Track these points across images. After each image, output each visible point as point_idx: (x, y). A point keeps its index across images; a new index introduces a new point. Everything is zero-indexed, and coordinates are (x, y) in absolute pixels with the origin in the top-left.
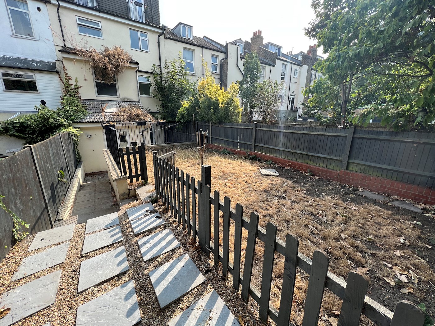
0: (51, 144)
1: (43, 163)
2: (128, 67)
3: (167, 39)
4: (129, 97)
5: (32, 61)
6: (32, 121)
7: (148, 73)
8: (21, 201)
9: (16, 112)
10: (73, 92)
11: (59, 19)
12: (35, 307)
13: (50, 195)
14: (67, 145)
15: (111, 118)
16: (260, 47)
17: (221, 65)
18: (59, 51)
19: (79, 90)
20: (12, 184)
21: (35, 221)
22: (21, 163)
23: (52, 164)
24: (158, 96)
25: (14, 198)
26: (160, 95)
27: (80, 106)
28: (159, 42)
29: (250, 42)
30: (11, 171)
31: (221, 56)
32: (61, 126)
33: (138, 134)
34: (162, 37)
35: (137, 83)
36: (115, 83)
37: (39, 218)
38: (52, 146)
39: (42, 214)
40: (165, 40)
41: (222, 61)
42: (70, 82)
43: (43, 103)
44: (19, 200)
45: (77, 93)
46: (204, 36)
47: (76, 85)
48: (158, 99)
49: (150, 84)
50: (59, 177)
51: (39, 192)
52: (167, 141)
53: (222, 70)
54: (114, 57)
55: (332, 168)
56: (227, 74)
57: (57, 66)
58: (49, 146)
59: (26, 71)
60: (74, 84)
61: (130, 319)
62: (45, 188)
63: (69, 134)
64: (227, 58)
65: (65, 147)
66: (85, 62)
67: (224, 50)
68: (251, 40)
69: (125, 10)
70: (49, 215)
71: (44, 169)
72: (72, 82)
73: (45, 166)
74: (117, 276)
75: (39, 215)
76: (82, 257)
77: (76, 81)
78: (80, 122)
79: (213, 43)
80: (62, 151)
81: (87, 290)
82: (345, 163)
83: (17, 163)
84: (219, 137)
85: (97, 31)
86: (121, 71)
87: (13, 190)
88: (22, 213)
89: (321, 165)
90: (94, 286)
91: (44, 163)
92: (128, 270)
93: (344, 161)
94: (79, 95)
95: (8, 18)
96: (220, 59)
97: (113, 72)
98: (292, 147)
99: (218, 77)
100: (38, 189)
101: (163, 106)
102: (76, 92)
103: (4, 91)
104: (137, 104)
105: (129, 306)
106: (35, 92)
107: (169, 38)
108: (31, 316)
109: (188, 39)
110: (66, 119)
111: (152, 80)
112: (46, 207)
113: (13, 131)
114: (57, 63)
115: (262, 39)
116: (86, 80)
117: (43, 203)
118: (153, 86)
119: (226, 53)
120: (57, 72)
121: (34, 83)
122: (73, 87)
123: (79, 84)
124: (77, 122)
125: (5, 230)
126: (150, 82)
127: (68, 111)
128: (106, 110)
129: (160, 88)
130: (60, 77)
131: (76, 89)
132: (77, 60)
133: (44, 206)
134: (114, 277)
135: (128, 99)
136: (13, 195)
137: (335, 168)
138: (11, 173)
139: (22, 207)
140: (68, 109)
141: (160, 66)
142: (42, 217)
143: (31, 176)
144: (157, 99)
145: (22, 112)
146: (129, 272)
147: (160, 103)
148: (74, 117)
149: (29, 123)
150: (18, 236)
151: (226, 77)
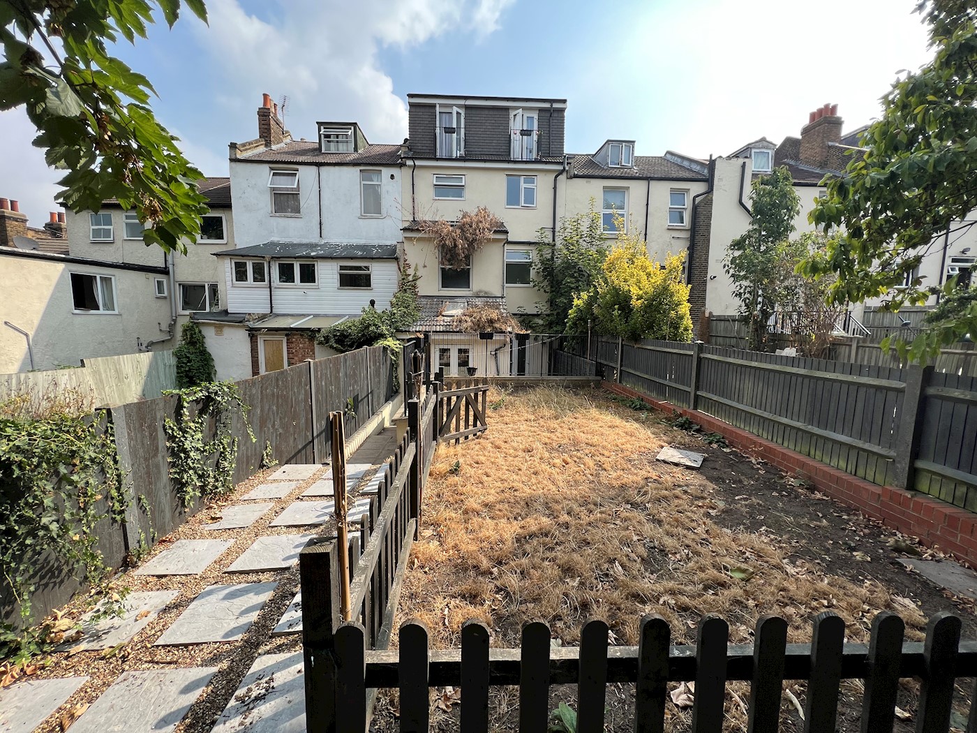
0: (346, 360)
1: (323, 384)
2: (489, 240)
3: (571, 178)
4: (486, 289)
5: (374, 247)
6: (353, 328)
7: (529, 243)
8: (281, 422)
9: (345, 316)
10: (409, 286)
11: (413, 184)
12: (236, 524)
13: (324, 427)
14: (378, 364)
15: (449, 325)
16: (830, 144)
17: (695, 208)
18: (401, 230)
19: (418, 283)
20: (275, 401)
21: (293, 453)
22: (292, 379)
23: (339, 388)
24: (542, 285)
25: (274, 417)
26: (546, 283)
27: (413, 306)
28: (555, 188)
29: (800, 137)
30: (278, 386)
31: (697, 188)
32: (382, 336)
33: (489, 353)
34: (563, 177)
35: (503, 265)
36: (468, 267)
37: (300, 451)
38: (346, 363)
39: (305, 447)
40: (568, 180)
41: (698, 200)
42: (409, 272)
43: (372, 303)
44: (278, 421)
45: (415, 287)
46: (668, 152)
47: (414, 276)
48: (542, 290)
49: (530, 264)
50: (347, 408)
51: (307, 419)
52: (552, 371)
53: (695, 219)
54: (471, 226)
55: (870, 477)
56: (709, 225)
57: (397, 250)
58: (342, 364)
59: (362, 262)
60: (413, 274)
61: (282, 562)
62: (317, 416)
63: (385, 349)
64: (712, 190)
65: (372, 367)
66: (429, 240)
67: (706, 173)
68: (802, 134)
69: (504, 147)
70: (314, 452)
71: (324, 392)
72: (411, 271)
73: (326, 388)
74: (308, 525)
75: (300, 447)
76: (298, 498)
77: (416, 269)
78: (406, 331)
79: (686, 164)
80: (365, 372)
81: (276, 526)
82: (904, 466)
83: (287, 379)
84: (635, 369)
85: (458, 190)
86: (478, 247)
87: (275, 408)
88: (280, 437)
89: (842, 464)
90: (285, 526)
91: (326, 384)
92: (321, 525)
93: (900, 462)
94: (416, 290)
95: (359, 196)
96: (692, 195)
97: (465, 250)
98: (774, 408)
99: (686, 235)
100: (307, 414)
101: (552, 302)
102: (413, 286)
103: (338, 289)
104: (498, 300)
105: (293, 553)
106: (368, 288)
107: (576, 176)
108: (229, 529)
109: (623, 167)
110: (390, 326)
111: (534, 256)
112: (313, 441)
113: (332, 342)
114: (398, 246)
115: (838, 123)
116: (425, 266)
117: (309, 434)
118: (534, 267)
119: (709, 181)
120: (397, 259)
121: (368, 277)
122: (410, 278)
123: (419, 274)
124: (402, 331)
125: (255, 449)
126: (531, 260)
127: (394, 314)
128: (444, 313)
129: (548, 270)
130: (399, 265)
131: (414, 280)
132: (419, 239)
133: (310, 439)
134: (305, 525)
135: (486, 293)
136: (273, 414)
137: (879, 479)
138: (277, 389)
139: (281, 431)
140: (395, 311)
141: (554, 228)
142: (303, 452)
143: (301, 397)
144: (539, 290)
145: (350, 316)
146: (321, 527)
147: (547, 296)
148: (399, 324)
149: (350, 331)
150: (267, 461)
151: (706, 234)
